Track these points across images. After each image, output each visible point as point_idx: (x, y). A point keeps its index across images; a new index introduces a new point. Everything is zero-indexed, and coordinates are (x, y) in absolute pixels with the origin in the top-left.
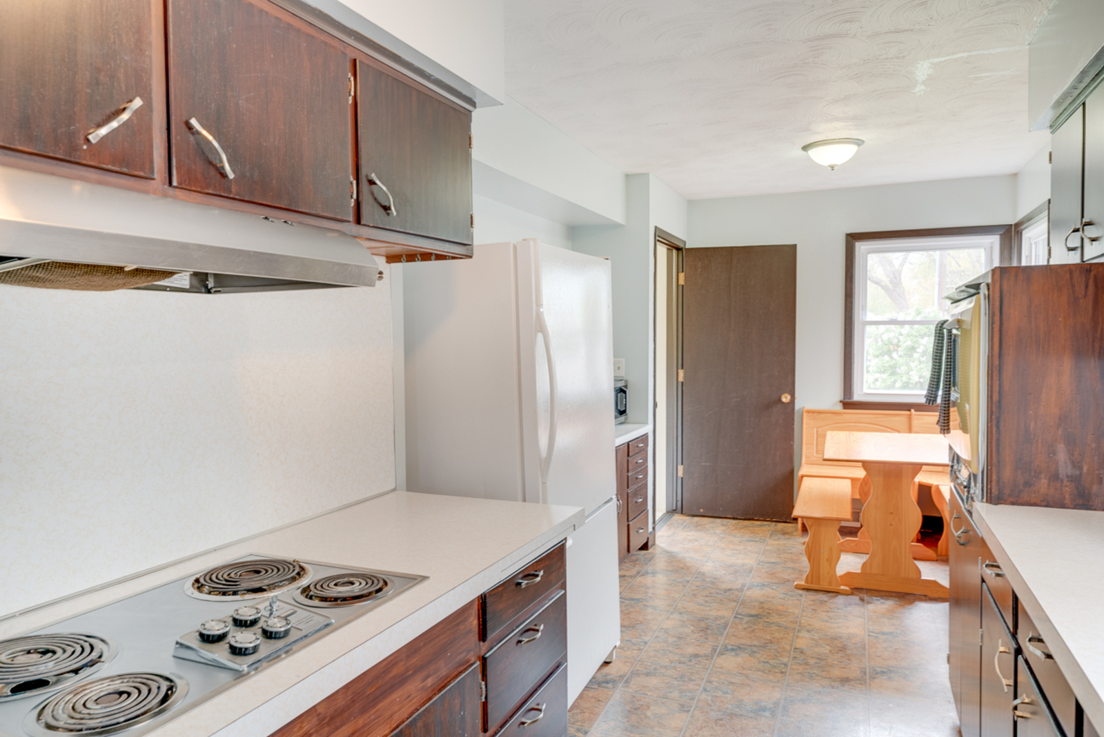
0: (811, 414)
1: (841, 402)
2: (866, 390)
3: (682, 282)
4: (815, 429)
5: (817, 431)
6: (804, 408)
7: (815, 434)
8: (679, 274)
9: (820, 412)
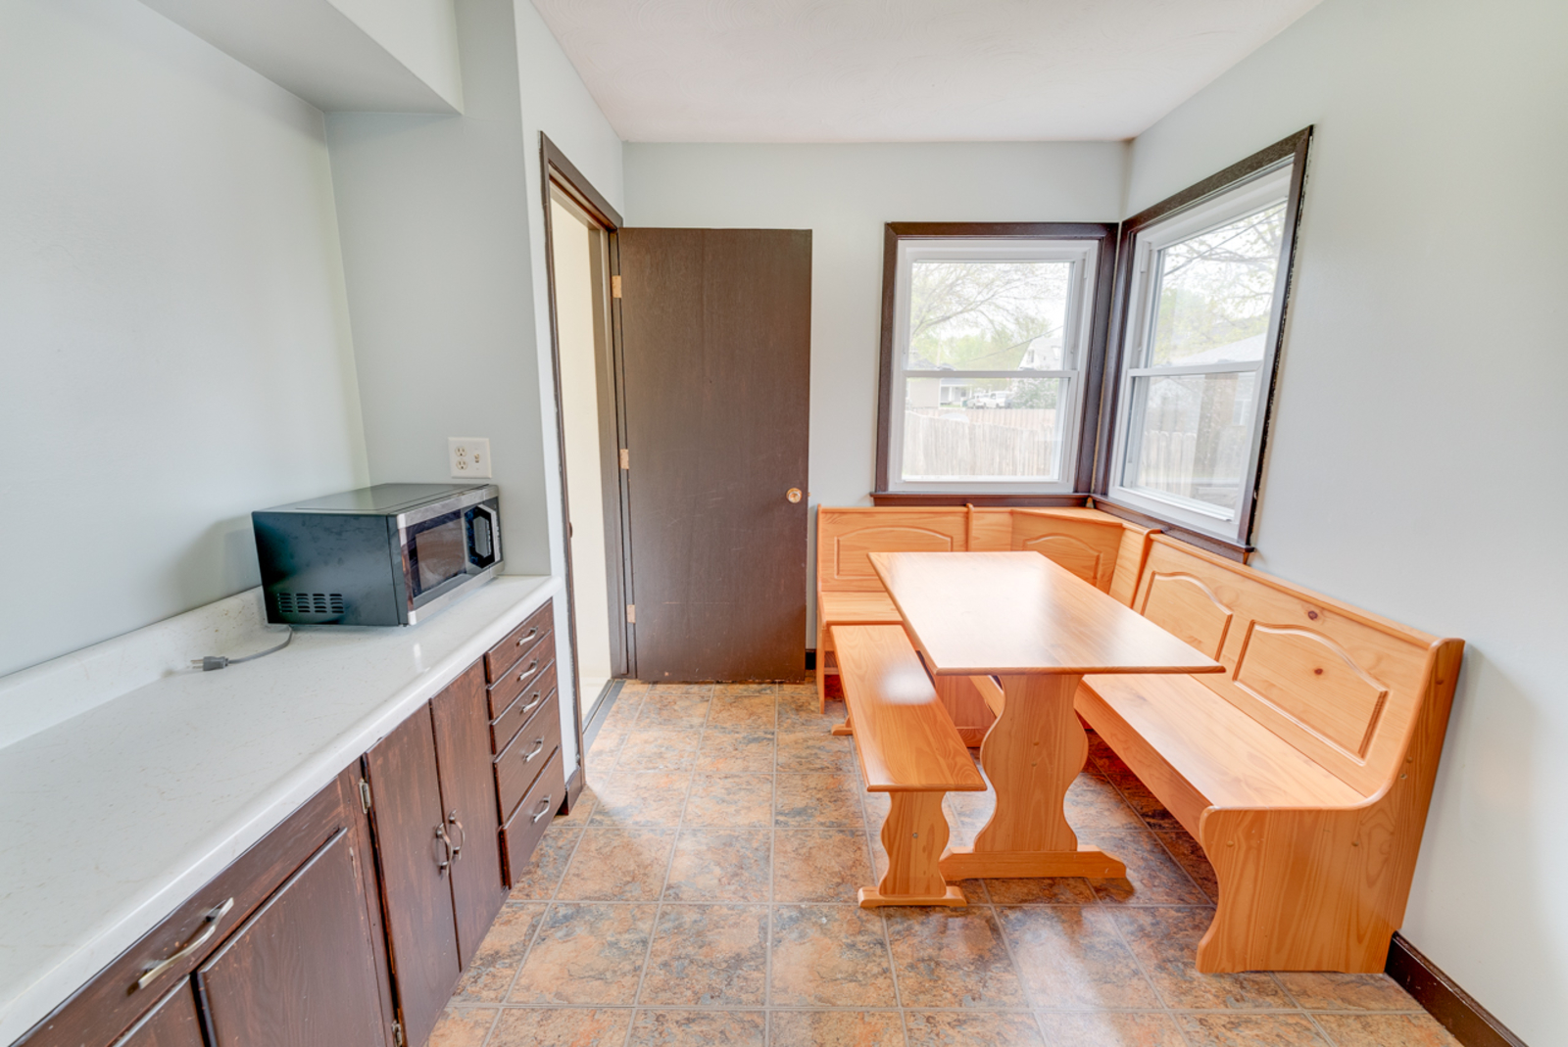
0: (829, 515)
1: (871, 495)
2: (906, 476)
3: (618, 293)
4: (836, 539)
5: (838, 541)
6: (819, 506)
7: (836, 546)
8: (614, 278)
9: (842, 513)
